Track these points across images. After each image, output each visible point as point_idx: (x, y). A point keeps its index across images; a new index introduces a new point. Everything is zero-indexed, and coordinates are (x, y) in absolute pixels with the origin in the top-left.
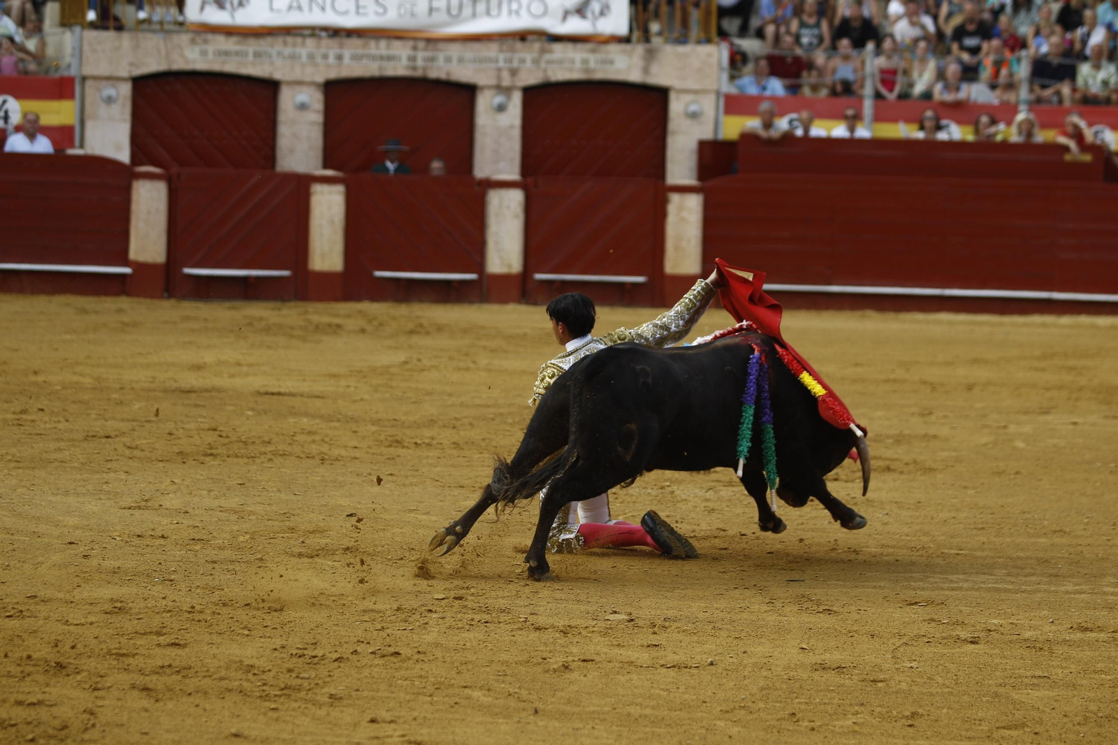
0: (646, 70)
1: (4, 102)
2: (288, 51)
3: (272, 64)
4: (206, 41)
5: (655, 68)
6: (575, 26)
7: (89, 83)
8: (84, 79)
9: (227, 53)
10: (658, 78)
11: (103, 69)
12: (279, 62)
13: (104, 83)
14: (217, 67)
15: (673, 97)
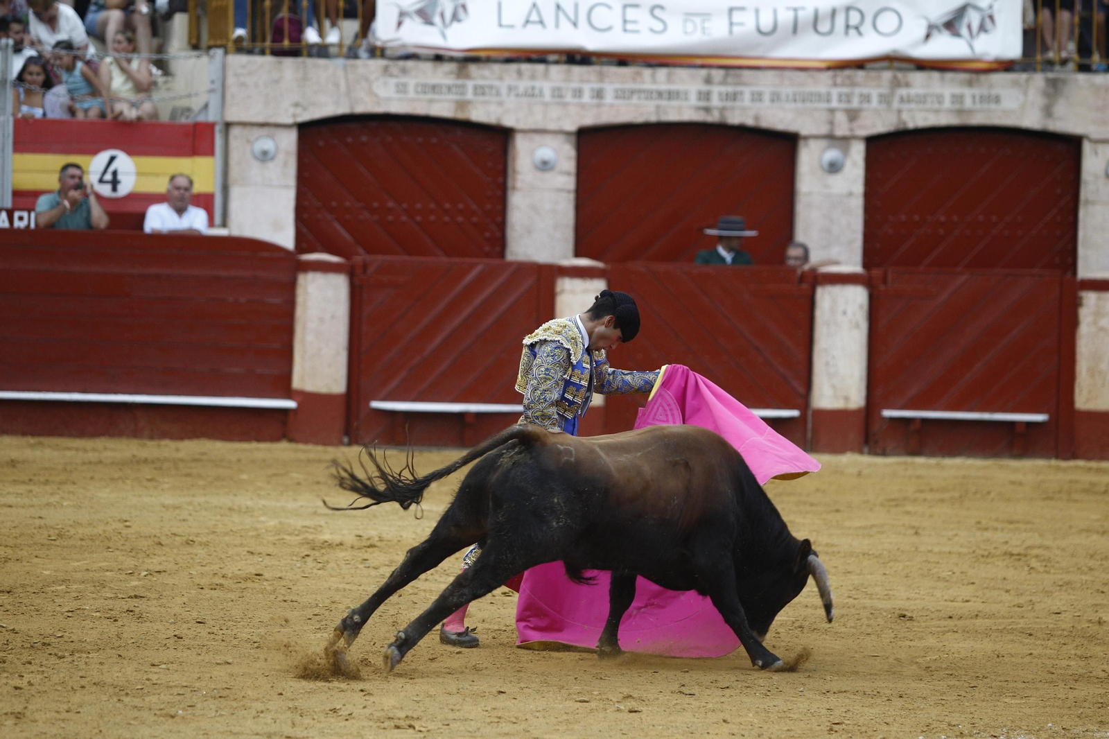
0: (1048, 111)
1: (112, 159)
2: (523, 84)
3: (501, 104)
4: (404, 71)
5: (1060, 108)
6: (945, 47)
7: (235, 131)
8: (228, 125)
9: (434, 88)
10: (1066, 121)
11: (255, 113)
12: (511, 102)
13: (257, 132)
14: (420, 109)
15: (1087, 147)
